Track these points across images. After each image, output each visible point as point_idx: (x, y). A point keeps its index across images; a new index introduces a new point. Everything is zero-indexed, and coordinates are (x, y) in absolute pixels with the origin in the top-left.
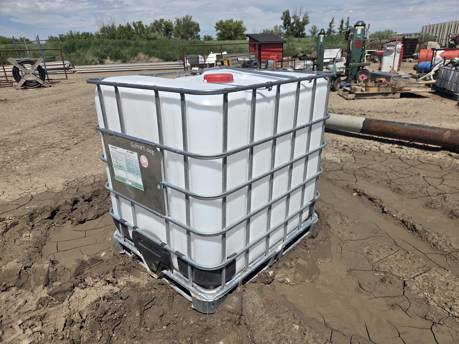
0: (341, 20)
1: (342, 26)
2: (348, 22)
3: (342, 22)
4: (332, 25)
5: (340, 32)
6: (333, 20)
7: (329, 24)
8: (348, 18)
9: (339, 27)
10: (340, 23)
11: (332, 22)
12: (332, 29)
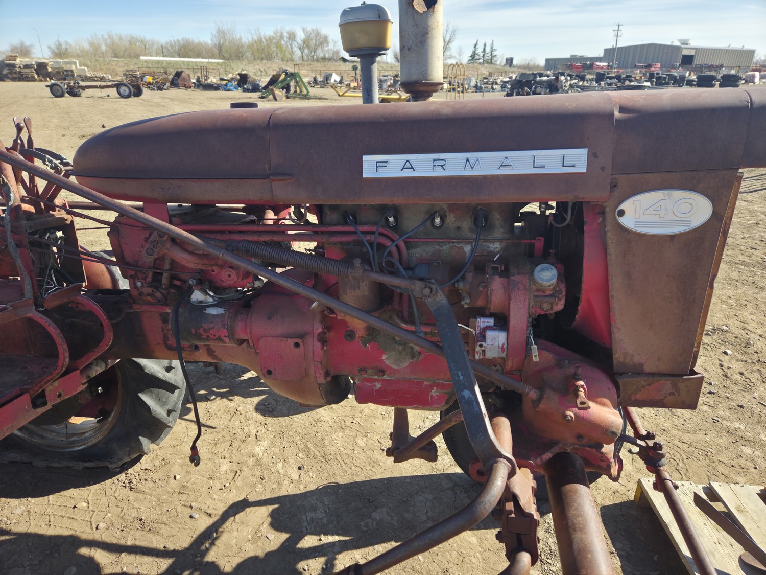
0: (484, 43)
1: (484, 49)
2: (492, 44)
3: (485, 45)
4: (477, 47)
5: (483, 56)
6: (477, 41)
7: (473, 46)
8: (493, 41)
9: (482, 50)
10: (483, 47)
11: (476, 43)
12: (477, 52)
